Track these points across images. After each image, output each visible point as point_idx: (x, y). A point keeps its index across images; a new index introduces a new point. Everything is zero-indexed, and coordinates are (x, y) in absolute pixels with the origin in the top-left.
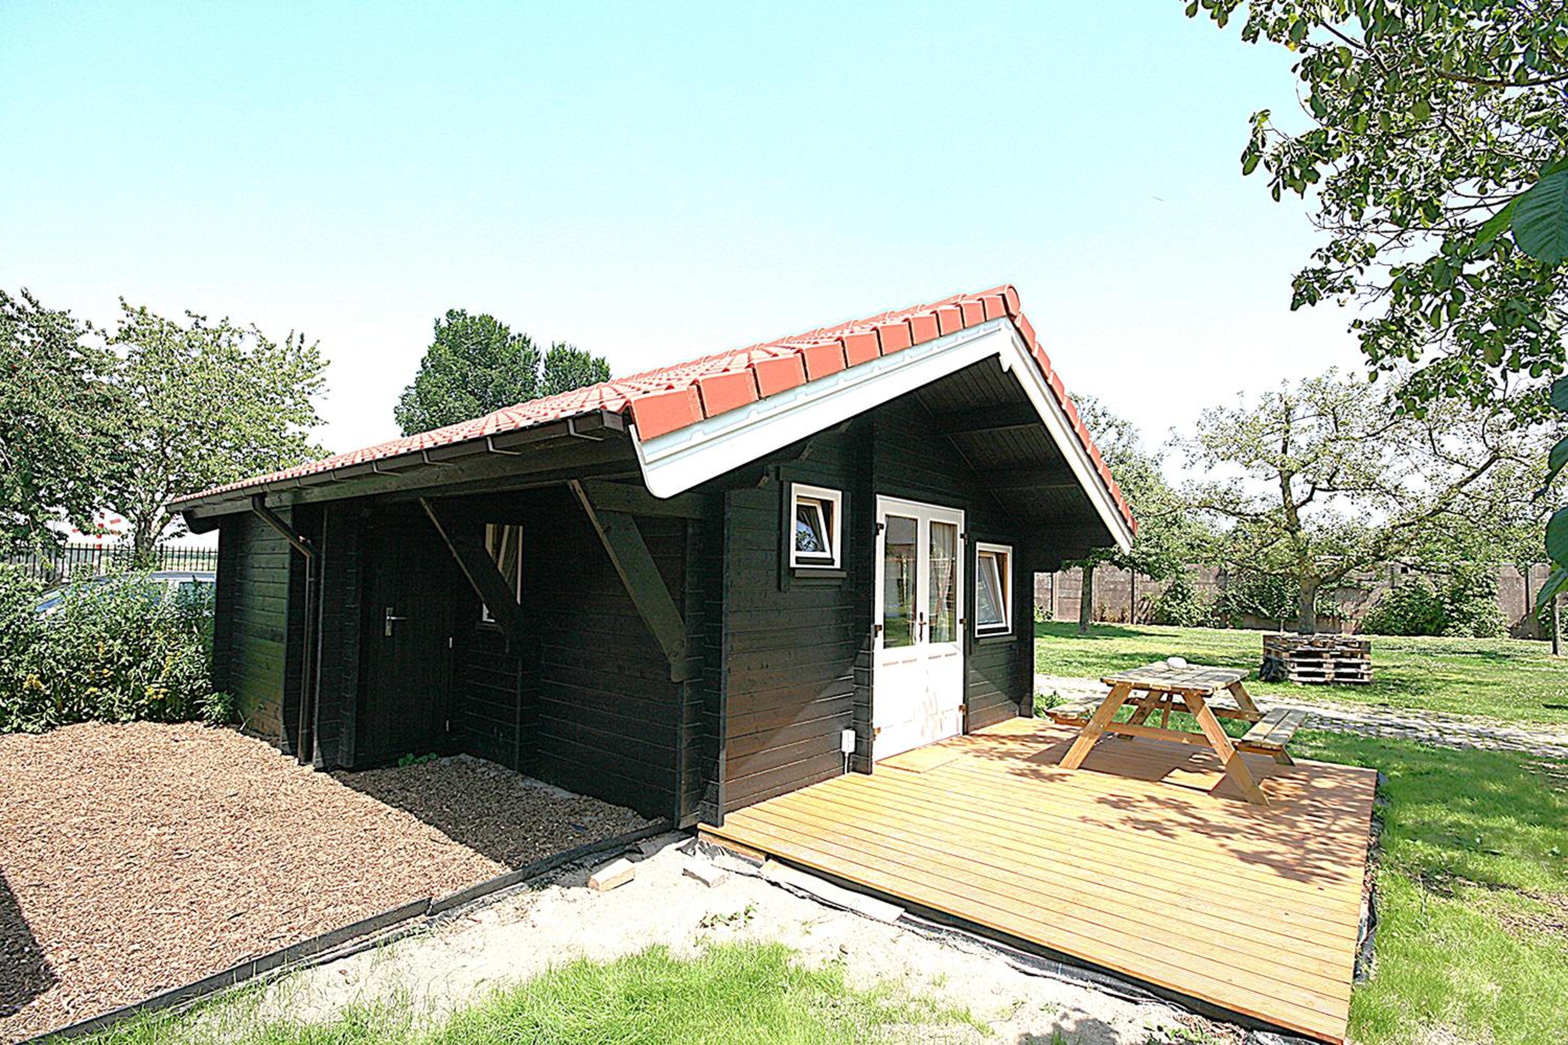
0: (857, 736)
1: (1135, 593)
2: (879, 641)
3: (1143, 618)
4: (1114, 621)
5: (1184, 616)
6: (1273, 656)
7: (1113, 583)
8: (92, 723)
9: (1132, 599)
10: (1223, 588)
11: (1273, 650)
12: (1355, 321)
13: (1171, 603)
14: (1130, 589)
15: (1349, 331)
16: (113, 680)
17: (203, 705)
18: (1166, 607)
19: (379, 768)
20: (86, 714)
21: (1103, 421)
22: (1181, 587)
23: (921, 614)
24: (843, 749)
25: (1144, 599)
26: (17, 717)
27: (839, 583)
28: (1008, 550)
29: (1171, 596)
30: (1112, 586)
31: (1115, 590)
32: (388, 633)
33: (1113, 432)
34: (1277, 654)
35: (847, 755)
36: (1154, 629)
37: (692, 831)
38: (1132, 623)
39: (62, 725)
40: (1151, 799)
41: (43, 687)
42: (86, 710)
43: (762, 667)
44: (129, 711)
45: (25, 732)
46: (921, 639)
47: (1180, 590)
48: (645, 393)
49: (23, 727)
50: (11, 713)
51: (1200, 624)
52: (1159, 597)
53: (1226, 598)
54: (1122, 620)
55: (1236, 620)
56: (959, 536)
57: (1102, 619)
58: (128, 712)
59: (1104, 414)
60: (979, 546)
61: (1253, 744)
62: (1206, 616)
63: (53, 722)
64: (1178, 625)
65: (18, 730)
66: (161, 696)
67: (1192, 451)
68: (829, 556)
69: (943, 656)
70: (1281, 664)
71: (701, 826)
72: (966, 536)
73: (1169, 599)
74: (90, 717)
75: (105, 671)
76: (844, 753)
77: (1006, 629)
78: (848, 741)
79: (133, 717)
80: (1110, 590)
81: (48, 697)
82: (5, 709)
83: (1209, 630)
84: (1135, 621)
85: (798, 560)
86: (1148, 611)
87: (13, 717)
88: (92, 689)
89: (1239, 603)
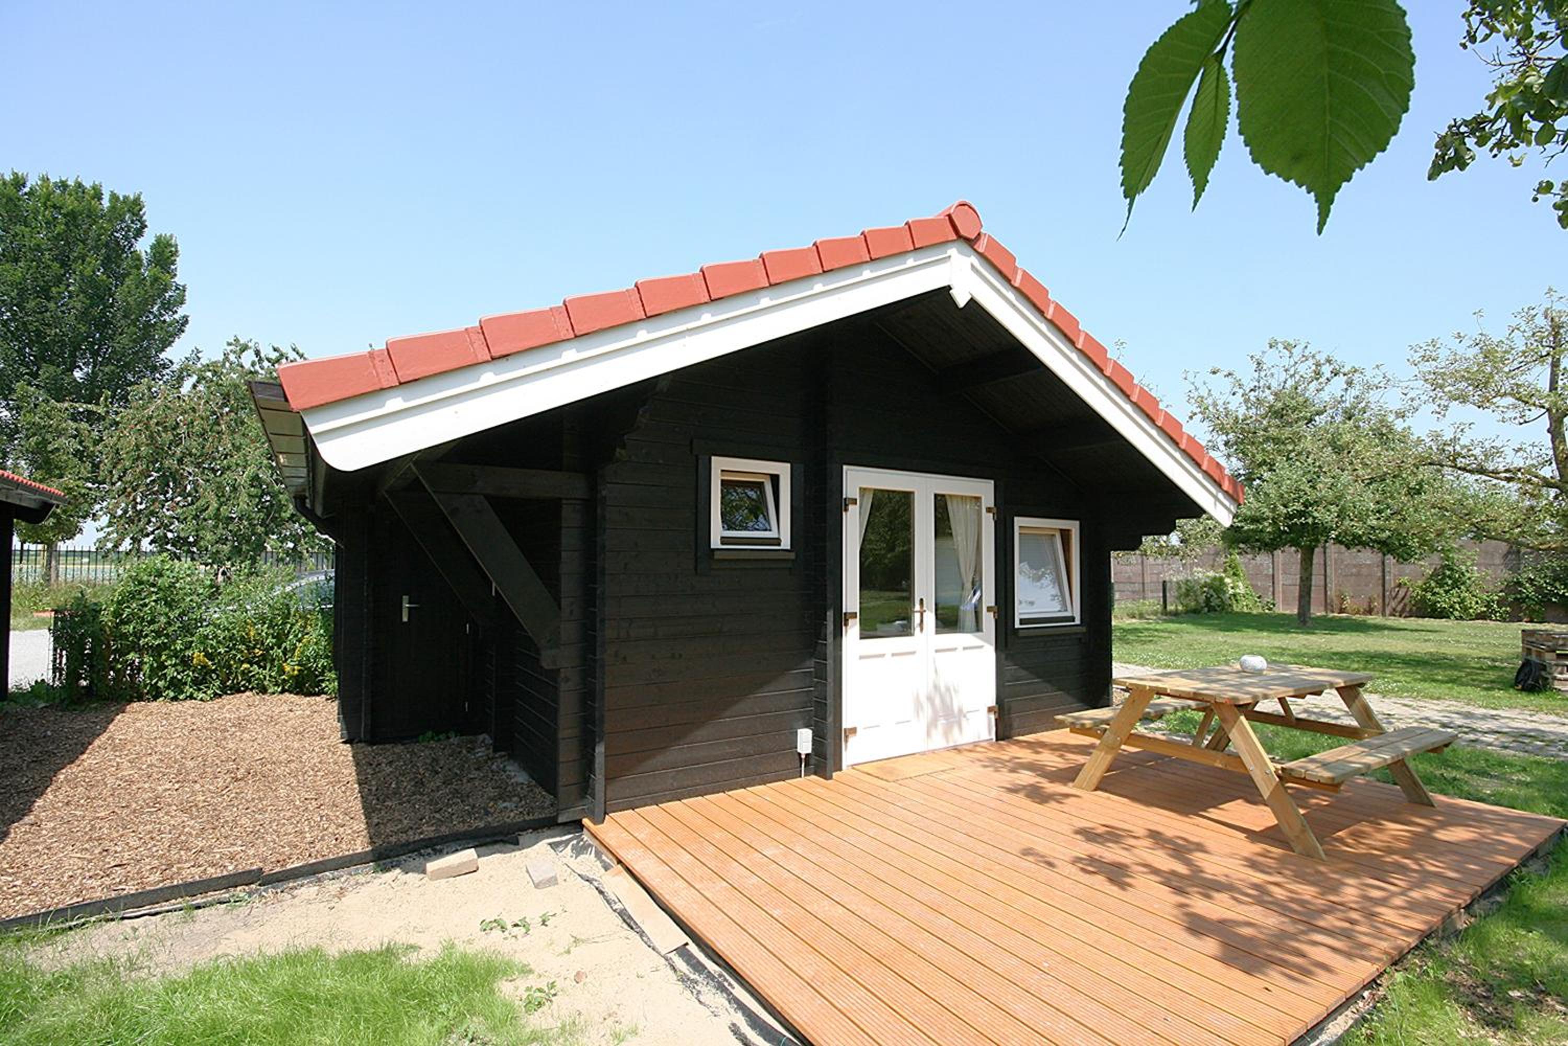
0: (815, 735)
1: (1387, 578)
2: (852, 631)
3: (1399, 608)
4: (1358, 613)
5: (1457, 606)
6: (1533, 658)
7: (1355, 566)
8: (248, 693)
9: (1384, 586)
10: (1515, 569)
11: (1534, 649)
12: (1540, 184)
13: (1436, 590)
14: (1380, 574)
15: (1535, 200)
16: (264, 657)
17: (323, 681)
18: (1429, 595)
19: (389, 743)
20: (243, 686)
21: (1326, 370)
22: (1452, 570)
23: (922, 600)
24: (799, 750)
25: (1400, 585)
26: (191, 687)
27: (790, 565)
28: (1074, 526)
29: (1437, 582)
30: (1354, 570)
31: (1358, 574)
32: (405, 619)
33: (1340, 381)
34: (1539, 654)
35: (803, 757)
36: (1413, 622)
37: (577, 826)
38: (1384, 614)
39: (226, 694)
40: (1155, 835)
41: (210, 663)
42: (243, 683)
43: (673, 657)
44: (277, 685)
45: (195, 699)
46: (922, 630)
47: (1448, 573)
48: (292, 361)
49: (195, 696)
50: (185, 683)
51: (1481, 616)
52: (1420, 583)
53: (1519, 583)
54: (1370, 611)
55: (1534, 611)
56: (984, 510)
57: (1342, 611)
58: (275, 685)
59: (1329, 361)
60: (1019, 521)
61: (1293, 774)
62: (1488, 606)
63: (218, 692)
64: (1448, 617)
65: (191, 697)
66: (296, 672)
67: (1412, 394)
68: (776, 536)
69: (960, 648)
70: (1544, 668)
71: (586, 821)
72: (995, 510)
73: (1433, 584)
74: (247, 689)
75: (257, 651)
76: (800, 754)
77: (1073, 619)
78: (805, 741)
79: (279, 689)
80: (1352, 575)
81: (214, 671)
82: (180, 680)
83: (1492, 623)
84: (1388, 612)
85: (724, 540)
86: (1406, 600)
87: (187, 687)
88: (246, 666)
89: (1539, 589)
